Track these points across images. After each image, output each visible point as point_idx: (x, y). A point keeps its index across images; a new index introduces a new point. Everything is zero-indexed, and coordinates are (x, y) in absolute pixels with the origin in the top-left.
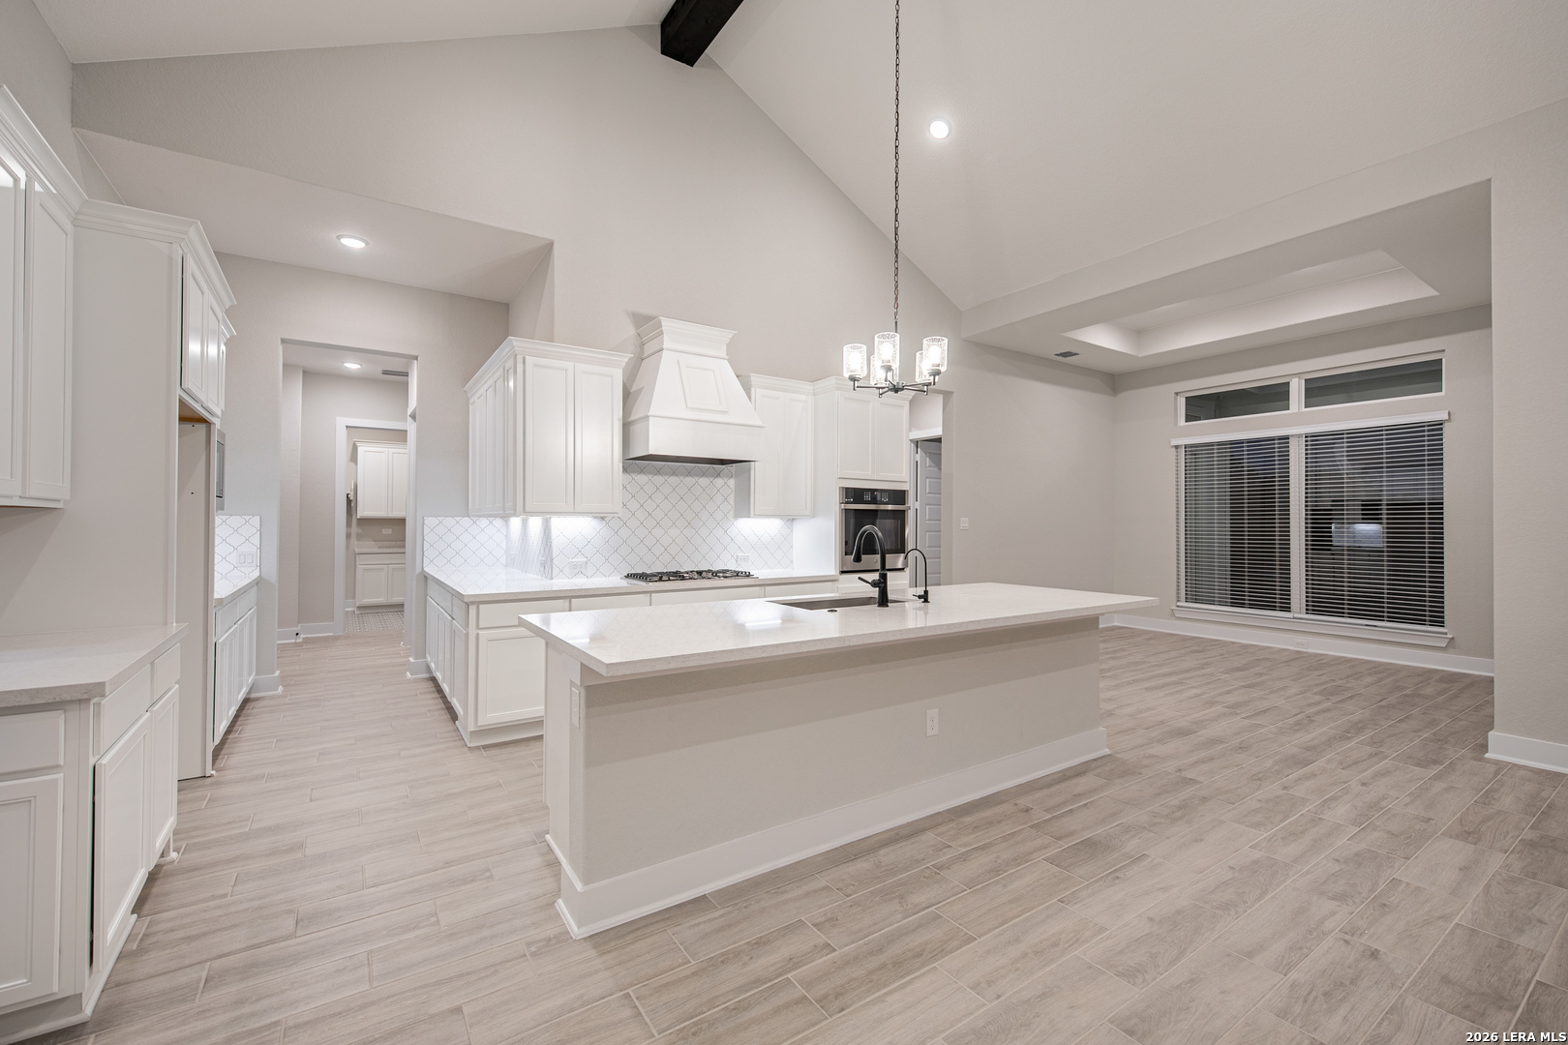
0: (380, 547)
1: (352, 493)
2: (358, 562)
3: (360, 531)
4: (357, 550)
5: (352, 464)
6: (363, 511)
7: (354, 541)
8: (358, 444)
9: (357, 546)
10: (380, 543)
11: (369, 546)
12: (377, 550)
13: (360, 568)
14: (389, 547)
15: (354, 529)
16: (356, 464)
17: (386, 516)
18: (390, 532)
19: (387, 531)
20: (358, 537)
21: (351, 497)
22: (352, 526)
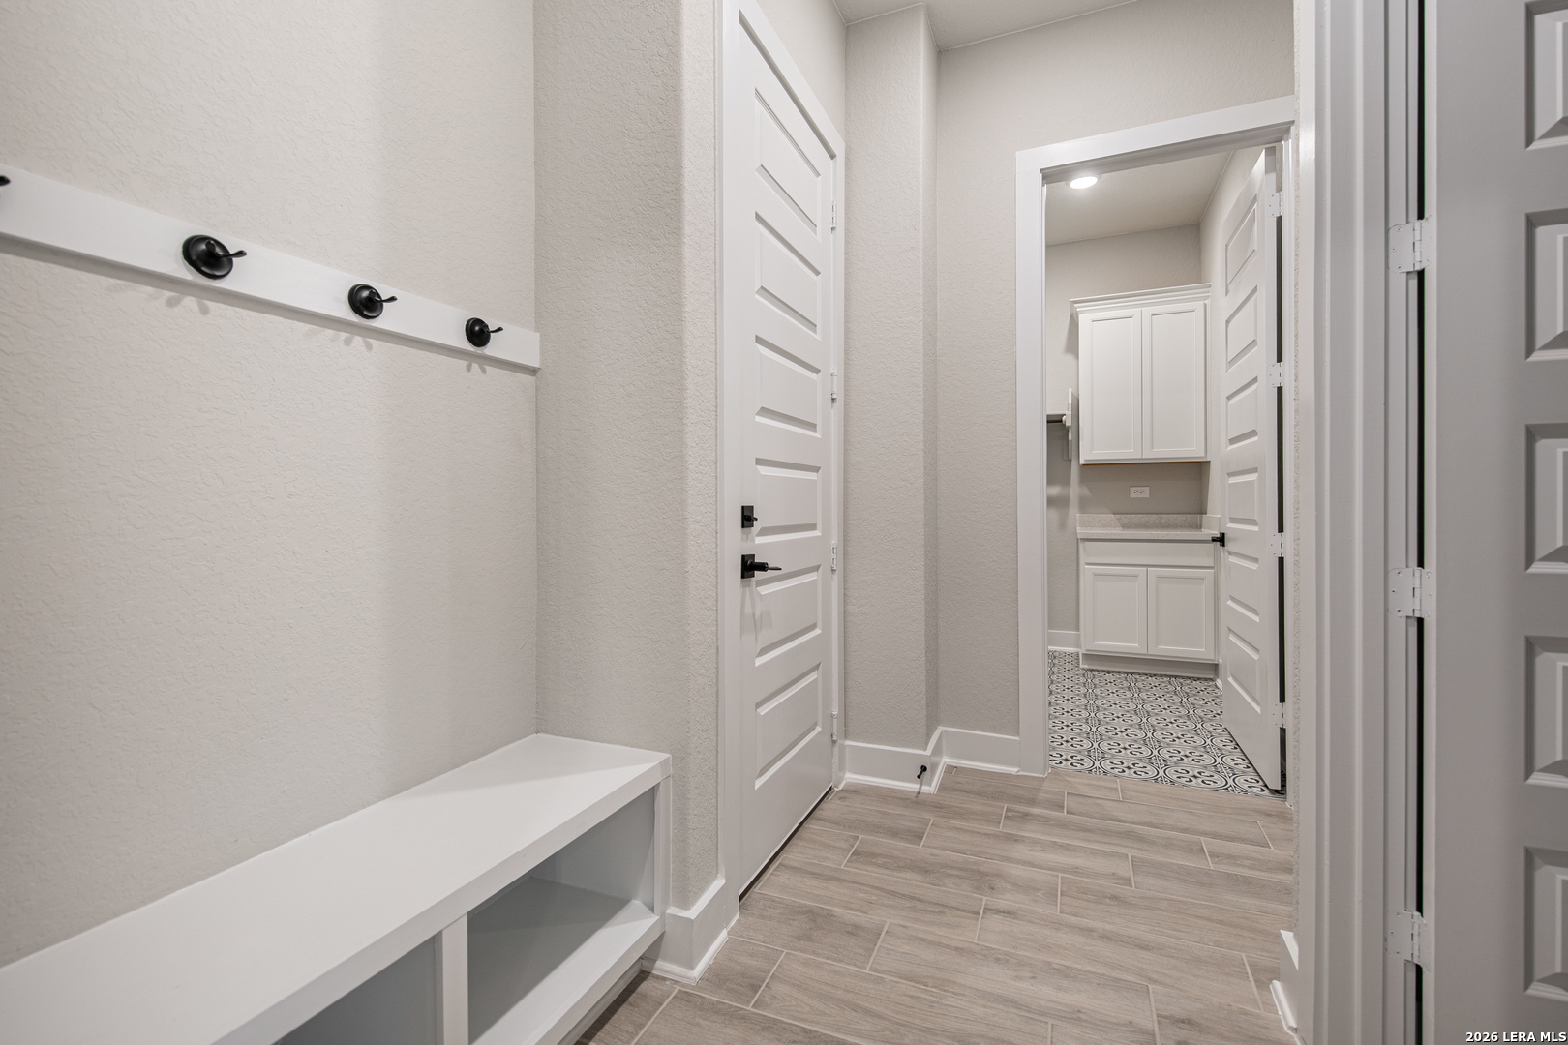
0: (1125, 527)
1: (1069, 413)
2: (1083, 559)
3: (1086, 492)
4: (1081, 532)
5: (1070, 358)
6: (1092, 448)
7: (1074, 513)
8: (1079, 307)
9: (1082, 524)
10: (1126, 518)
11: (1103, 524)
12: (1118, 532)
13: (1087, 570)
14: (1145, 526)
15: (1075, 490)
16: (1077, 356)
17: (1140, 457)
18: (1146, 495)
19: (1140, 493)
20: (1084, 505)
21: (1068, 421)
22: (1067, 482)
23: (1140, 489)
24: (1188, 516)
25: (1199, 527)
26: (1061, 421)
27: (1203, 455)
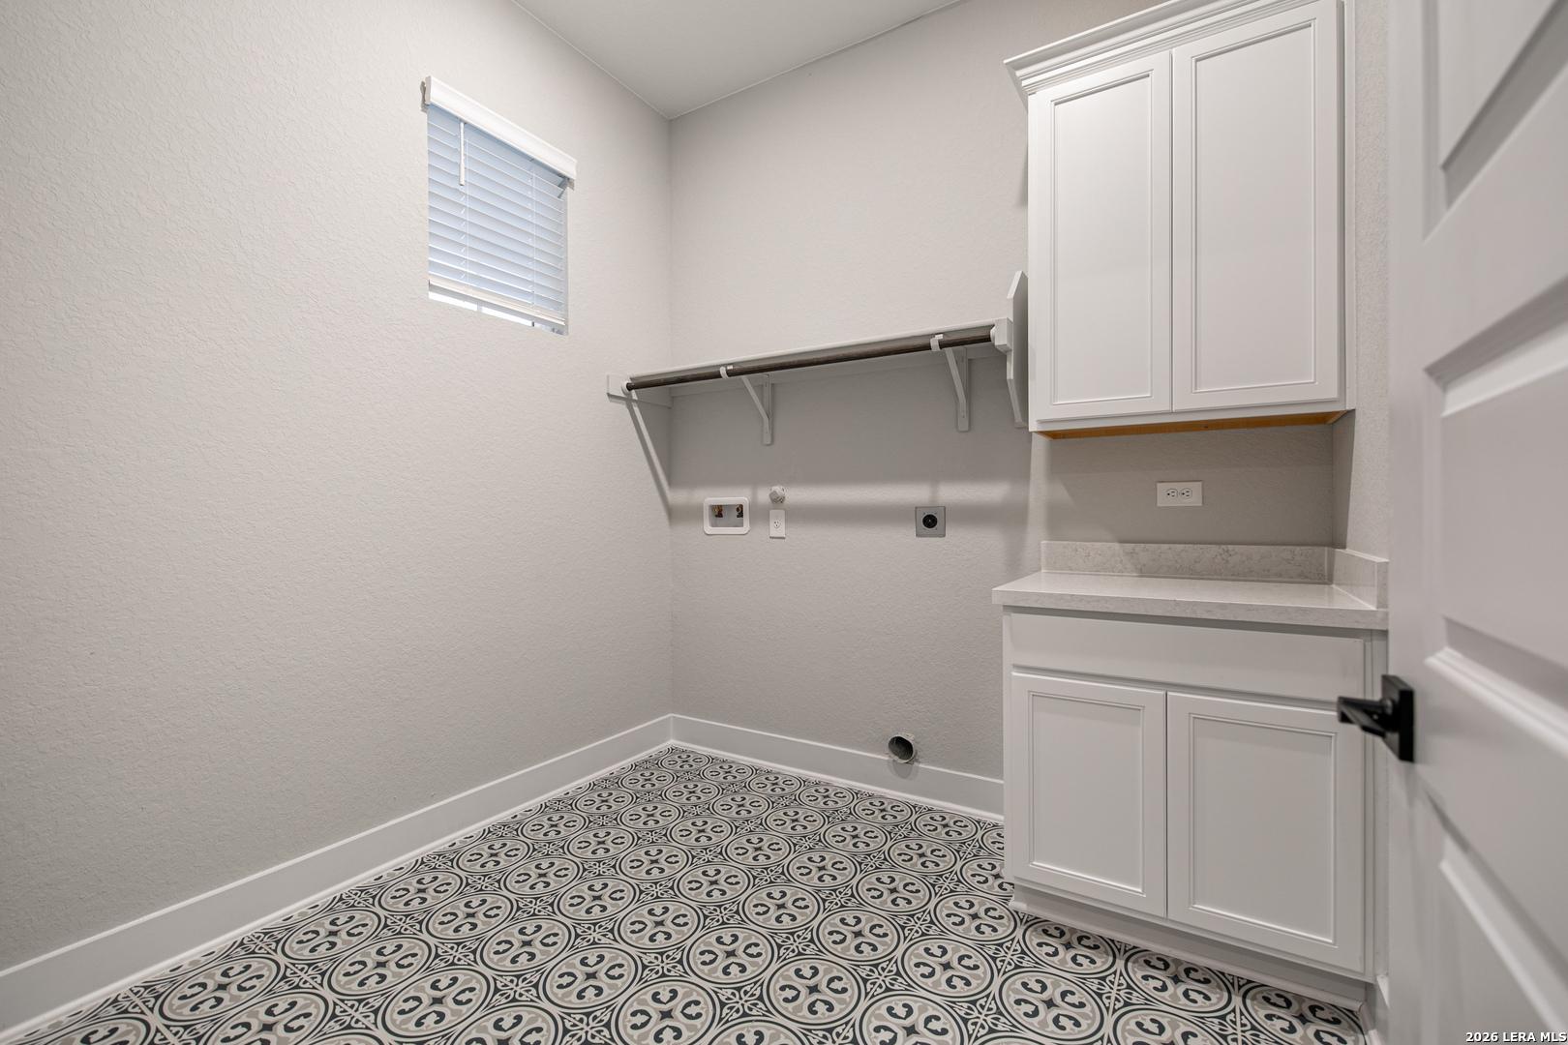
0: (1146, 572)
1: (1004, 320)
3: (1062, 494)
6: (1057, 394)
7: (1036, 538)
8: (1023, 73)
10: (1145, 552)
15: (1040, 490)
17: (1166, 408)
18: (1195, 499)
19: (1179, 495)
20: (1058, 522)
21: (1001, 338)
22: (1022, 474)
23: (1180, 486)
24: (1298, 549)
25: (1324, 577)
26: (987, 339)
27: (1333, 394)
